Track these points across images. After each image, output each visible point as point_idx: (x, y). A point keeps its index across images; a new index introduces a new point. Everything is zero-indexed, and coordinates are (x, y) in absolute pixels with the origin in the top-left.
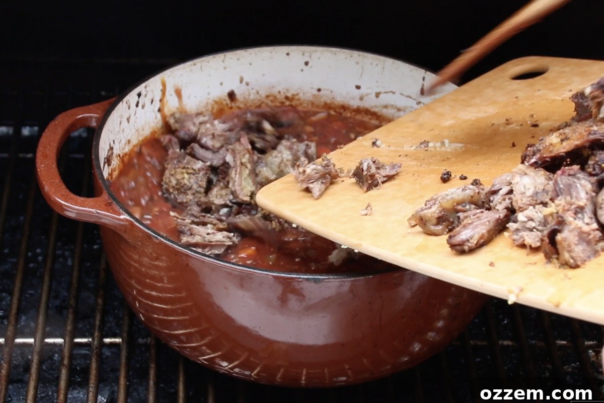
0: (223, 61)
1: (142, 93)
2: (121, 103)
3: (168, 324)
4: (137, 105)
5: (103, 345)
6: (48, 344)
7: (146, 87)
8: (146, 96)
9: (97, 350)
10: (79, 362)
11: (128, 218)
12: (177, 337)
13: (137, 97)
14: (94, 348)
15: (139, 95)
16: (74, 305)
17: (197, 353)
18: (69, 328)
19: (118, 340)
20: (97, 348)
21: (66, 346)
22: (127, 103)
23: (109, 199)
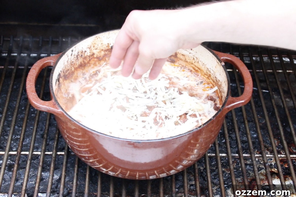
0: (109, 35)
1: (73, 50)
2: (64, 55)
3: (80, 152)
4: (71, 55)
5: (56, 155)
6: (34, 154)
7: (75, 47)
8: (75, 51)
9: (54, 159)
10: (49, 160)
11: (62, 111)
12: (84, 157)
13: (72, 52)
14: (53, 158)
15: (72, 51)
16: (46, 137)
17: (92, 165)
18: (43, 148)
19: (63, 153)
20: (54, 158)
21: (42, 155)
22: (67, 55)
23: (55, 102)
